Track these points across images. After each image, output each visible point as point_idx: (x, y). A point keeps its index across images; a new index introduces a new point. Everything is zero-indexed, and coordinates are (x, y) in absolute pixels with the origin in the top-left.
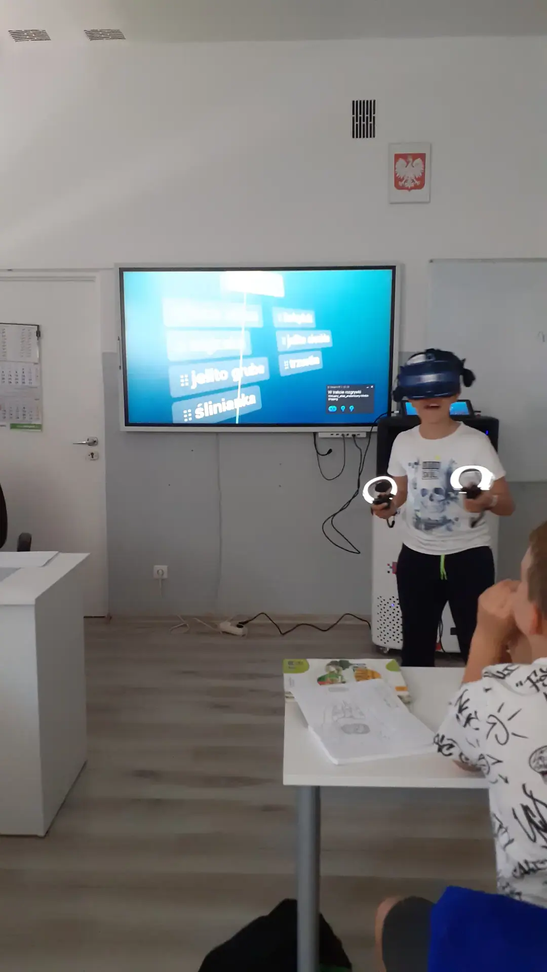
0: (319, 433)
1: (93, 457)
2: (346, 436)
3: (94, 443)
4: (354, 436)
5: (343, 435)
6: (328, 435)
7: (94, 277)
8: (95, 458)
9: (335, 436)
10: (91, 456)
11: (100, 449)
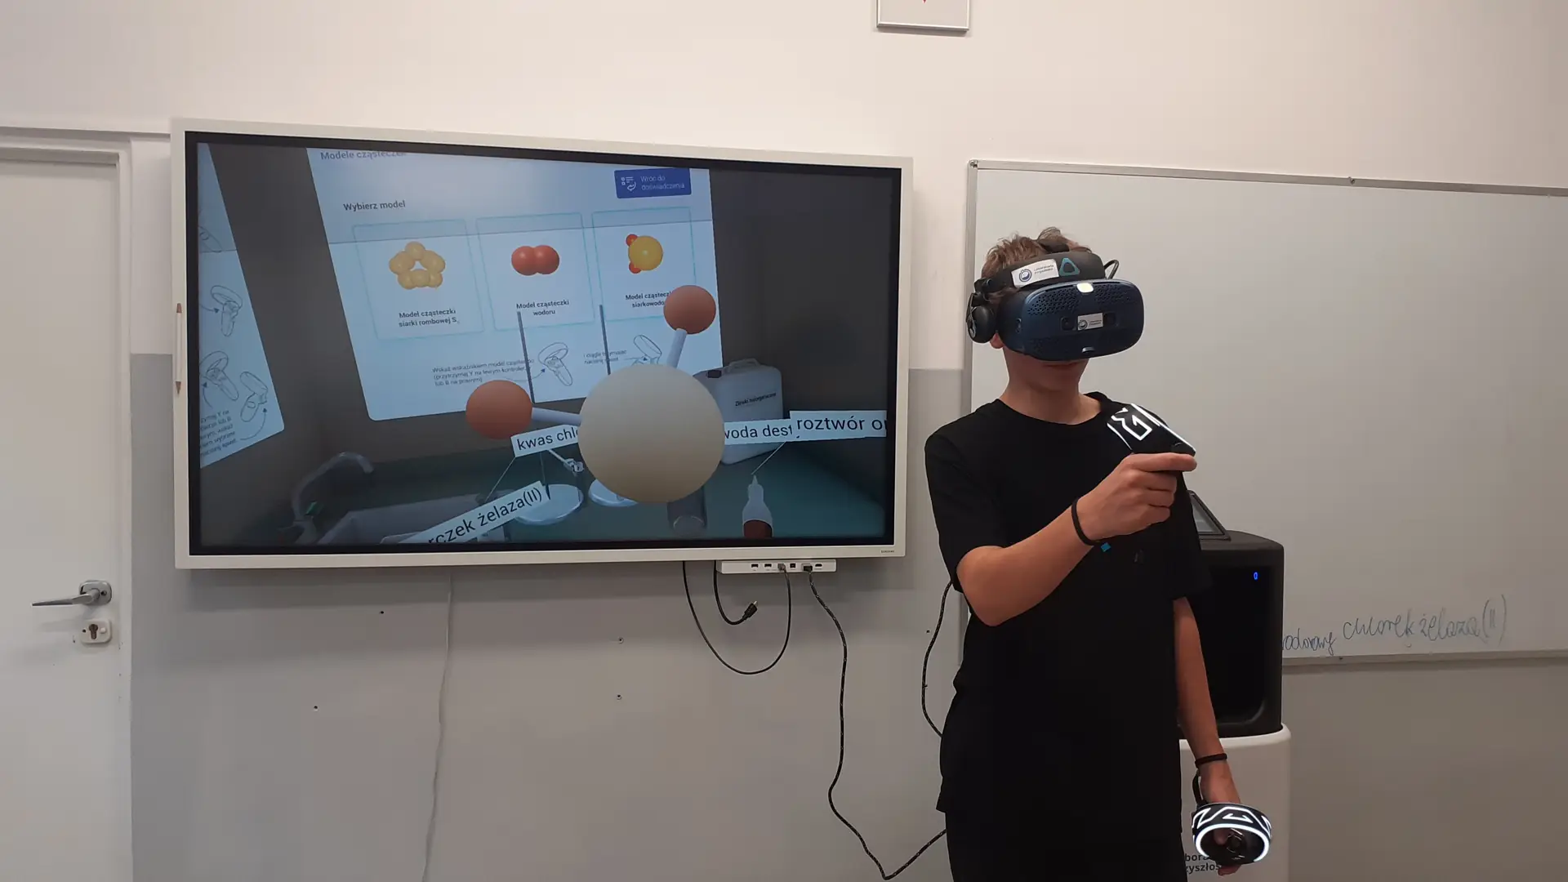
0: (723, 564)
1: (94, 636)
2: (789, 569)
3: (100, 597)
4: (806, 568)
5: (781, 567)
6: (747, 569)
7: (117, 156)
8: (100, 638)
9: (762, 569)
10: (88, 632)
11: (118, 616)
